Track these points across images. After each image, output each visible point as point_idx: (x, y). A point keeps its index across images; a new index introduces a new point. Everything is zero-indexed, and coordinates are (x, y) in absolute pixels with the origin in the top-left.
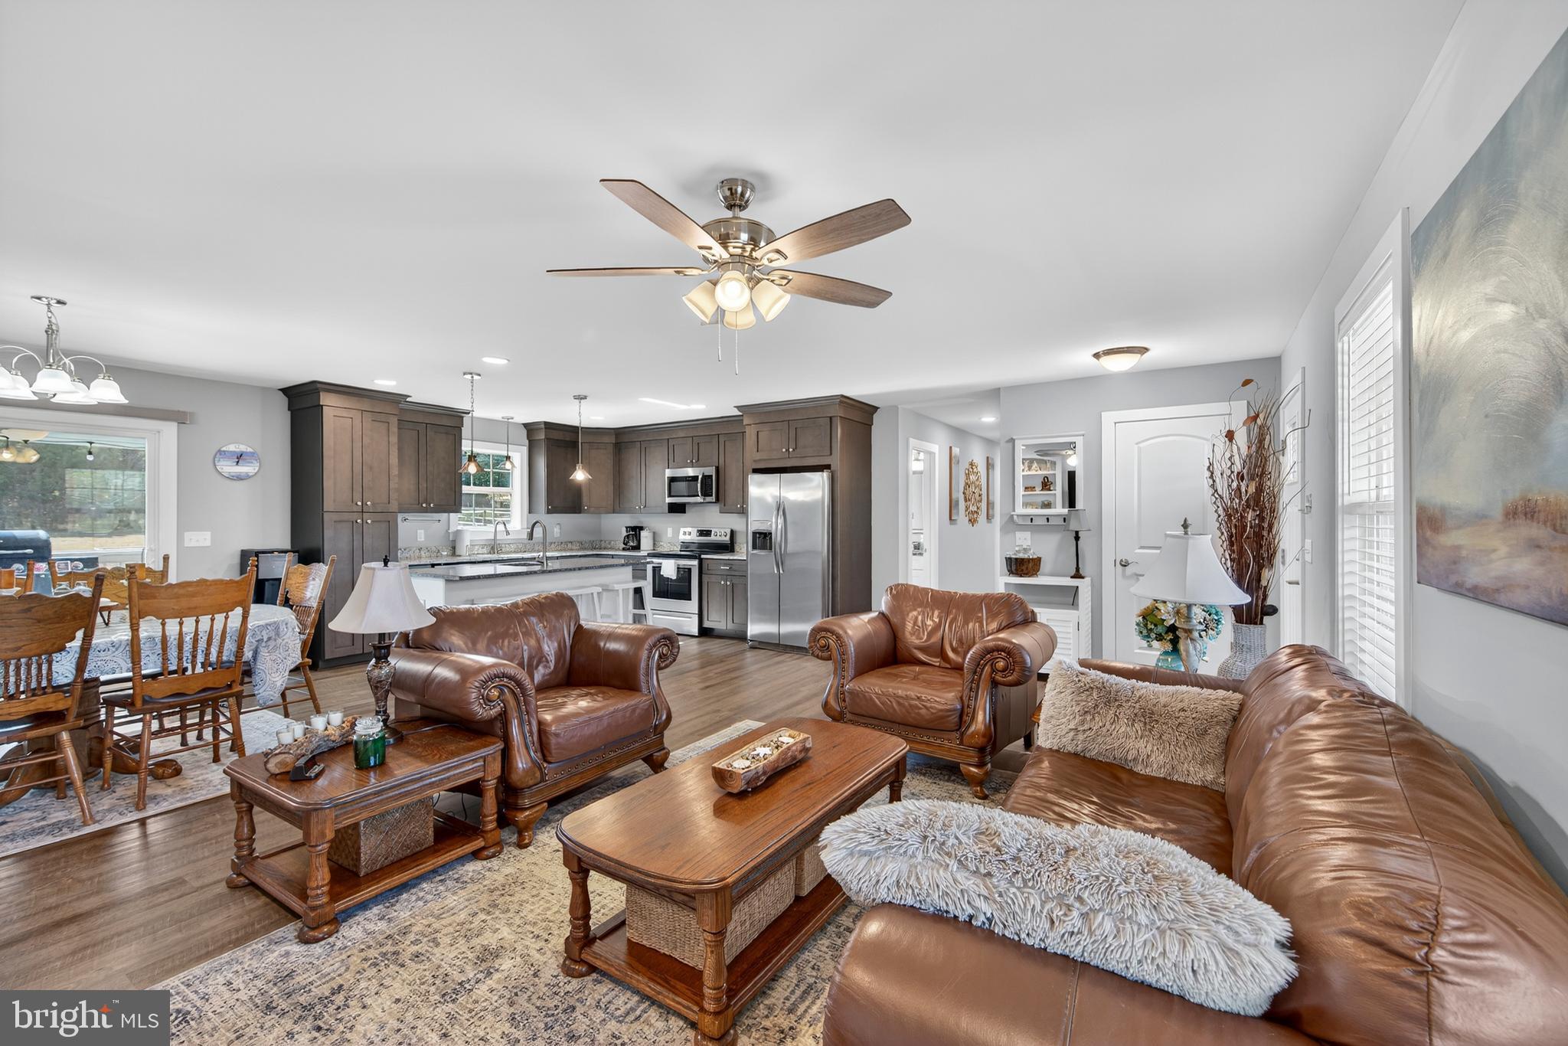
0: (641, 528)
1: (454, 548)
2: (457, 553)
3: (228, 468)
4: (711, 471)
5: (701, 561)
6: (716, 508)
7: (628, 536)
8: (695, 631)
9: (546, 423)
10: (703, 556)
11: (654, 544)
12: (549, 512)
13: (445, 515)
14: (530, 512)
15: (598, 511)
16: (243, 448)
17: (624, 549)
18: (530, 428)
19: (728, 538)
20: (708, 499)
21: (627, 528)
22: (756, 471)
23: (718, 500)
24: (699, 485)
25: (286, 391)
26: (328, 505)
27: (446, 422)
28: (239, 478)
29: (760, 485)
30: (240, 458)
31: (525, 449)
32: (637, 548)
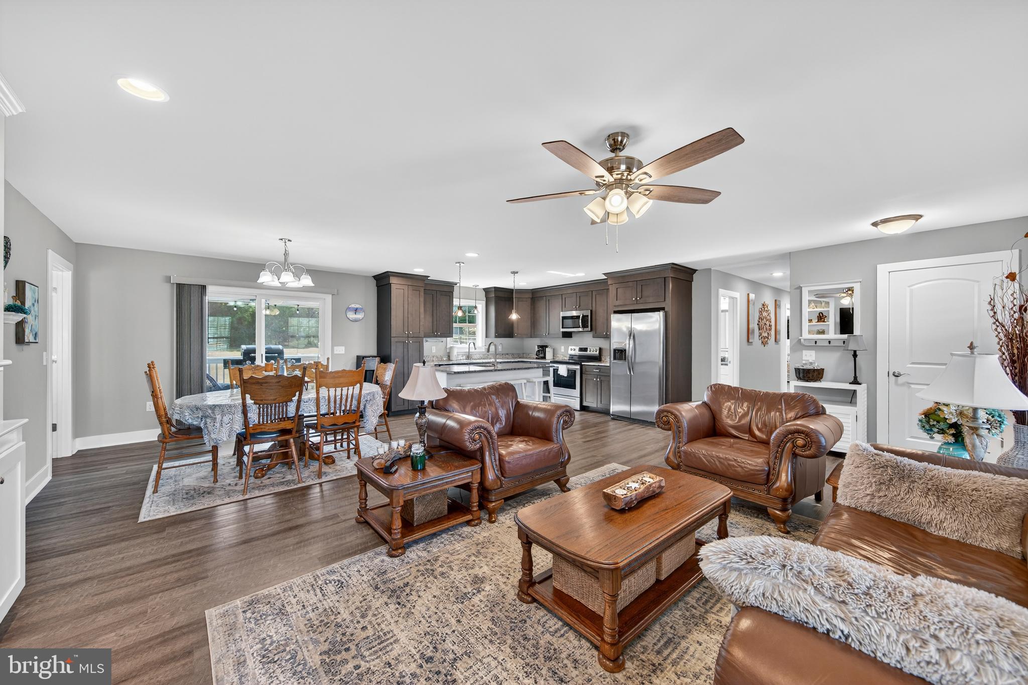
0: (546, 347)
1: (449, 356)
2: (451, 359)
3: (351, 315)
4: (588, 313)
5: (581, 366)
6: (591, 334)
7: (538, 351)
8: (578, 407)
9: (495, 287)
10: (583, 363)
11: (554, 356)
12: (496, 337)
13: (445, 339)
14: (487, 337)
15: (522, 336)
16: (357, 306)
17: (536, 358)
18: (487, 290)
19: (598, 352)
20: (586, 329)
21: (538, 346)
22: (616, 312)
23: (591, 330)
24: (580, 321)
25: (375, 277)
26: (393, 334)
27: (446, 289)
28: (356, 321)
29: (619, 320)
30: (356, 311)
31: (484, 303)
32: (544, 358)
